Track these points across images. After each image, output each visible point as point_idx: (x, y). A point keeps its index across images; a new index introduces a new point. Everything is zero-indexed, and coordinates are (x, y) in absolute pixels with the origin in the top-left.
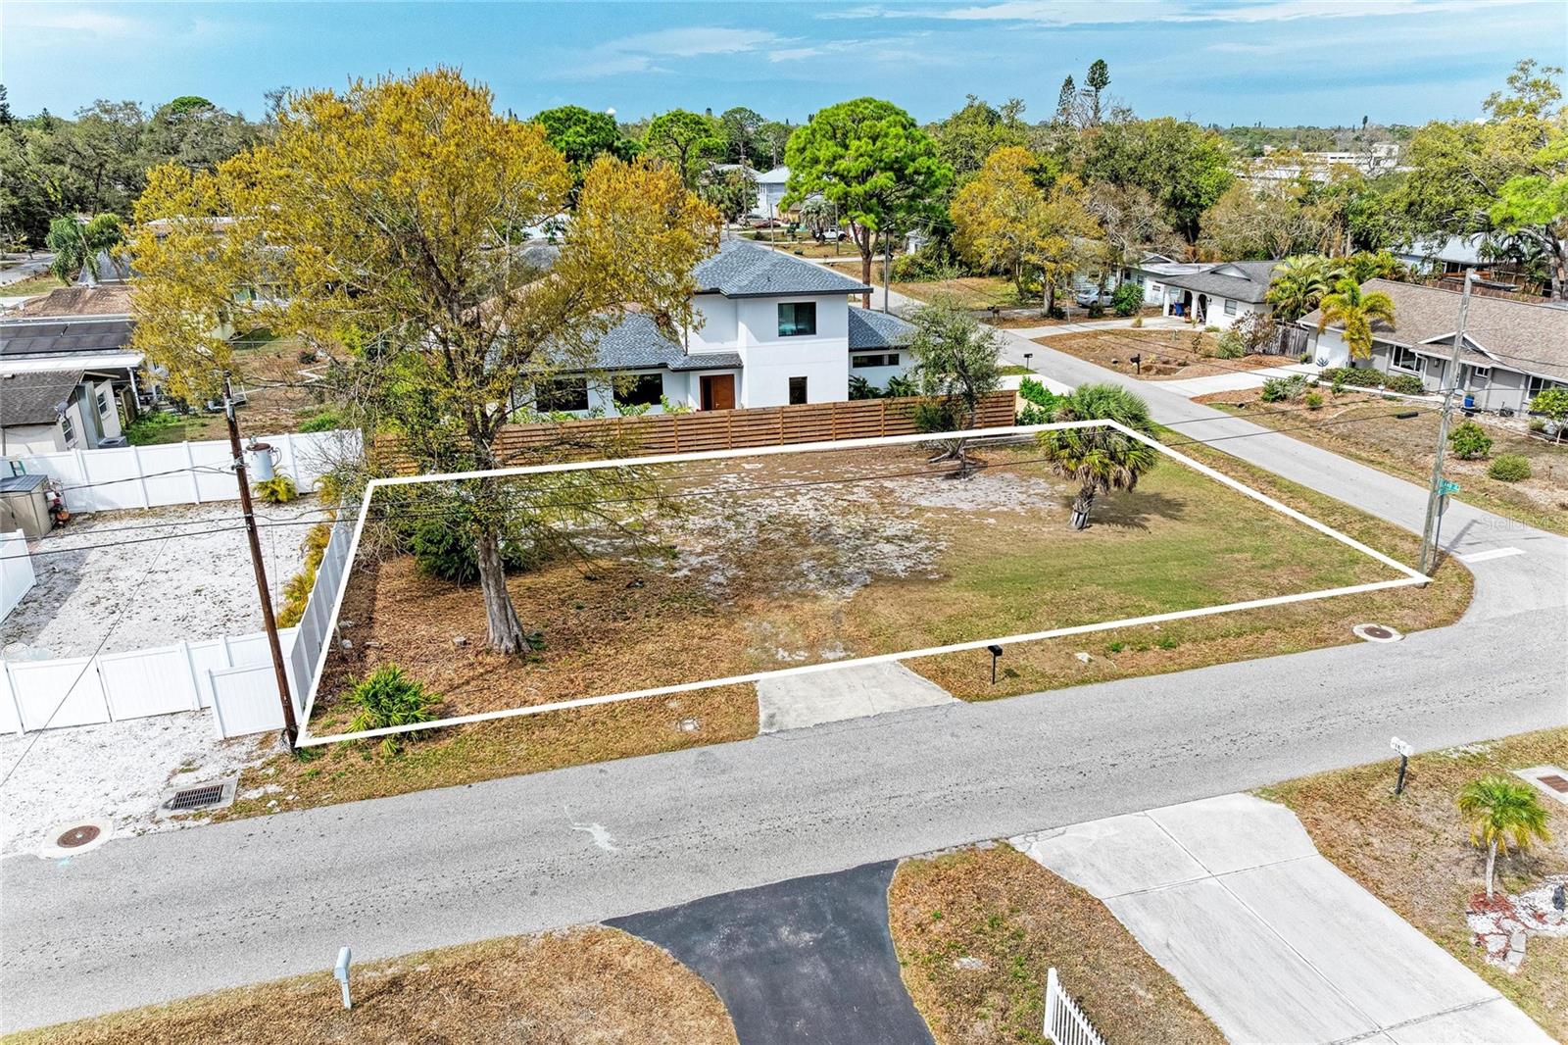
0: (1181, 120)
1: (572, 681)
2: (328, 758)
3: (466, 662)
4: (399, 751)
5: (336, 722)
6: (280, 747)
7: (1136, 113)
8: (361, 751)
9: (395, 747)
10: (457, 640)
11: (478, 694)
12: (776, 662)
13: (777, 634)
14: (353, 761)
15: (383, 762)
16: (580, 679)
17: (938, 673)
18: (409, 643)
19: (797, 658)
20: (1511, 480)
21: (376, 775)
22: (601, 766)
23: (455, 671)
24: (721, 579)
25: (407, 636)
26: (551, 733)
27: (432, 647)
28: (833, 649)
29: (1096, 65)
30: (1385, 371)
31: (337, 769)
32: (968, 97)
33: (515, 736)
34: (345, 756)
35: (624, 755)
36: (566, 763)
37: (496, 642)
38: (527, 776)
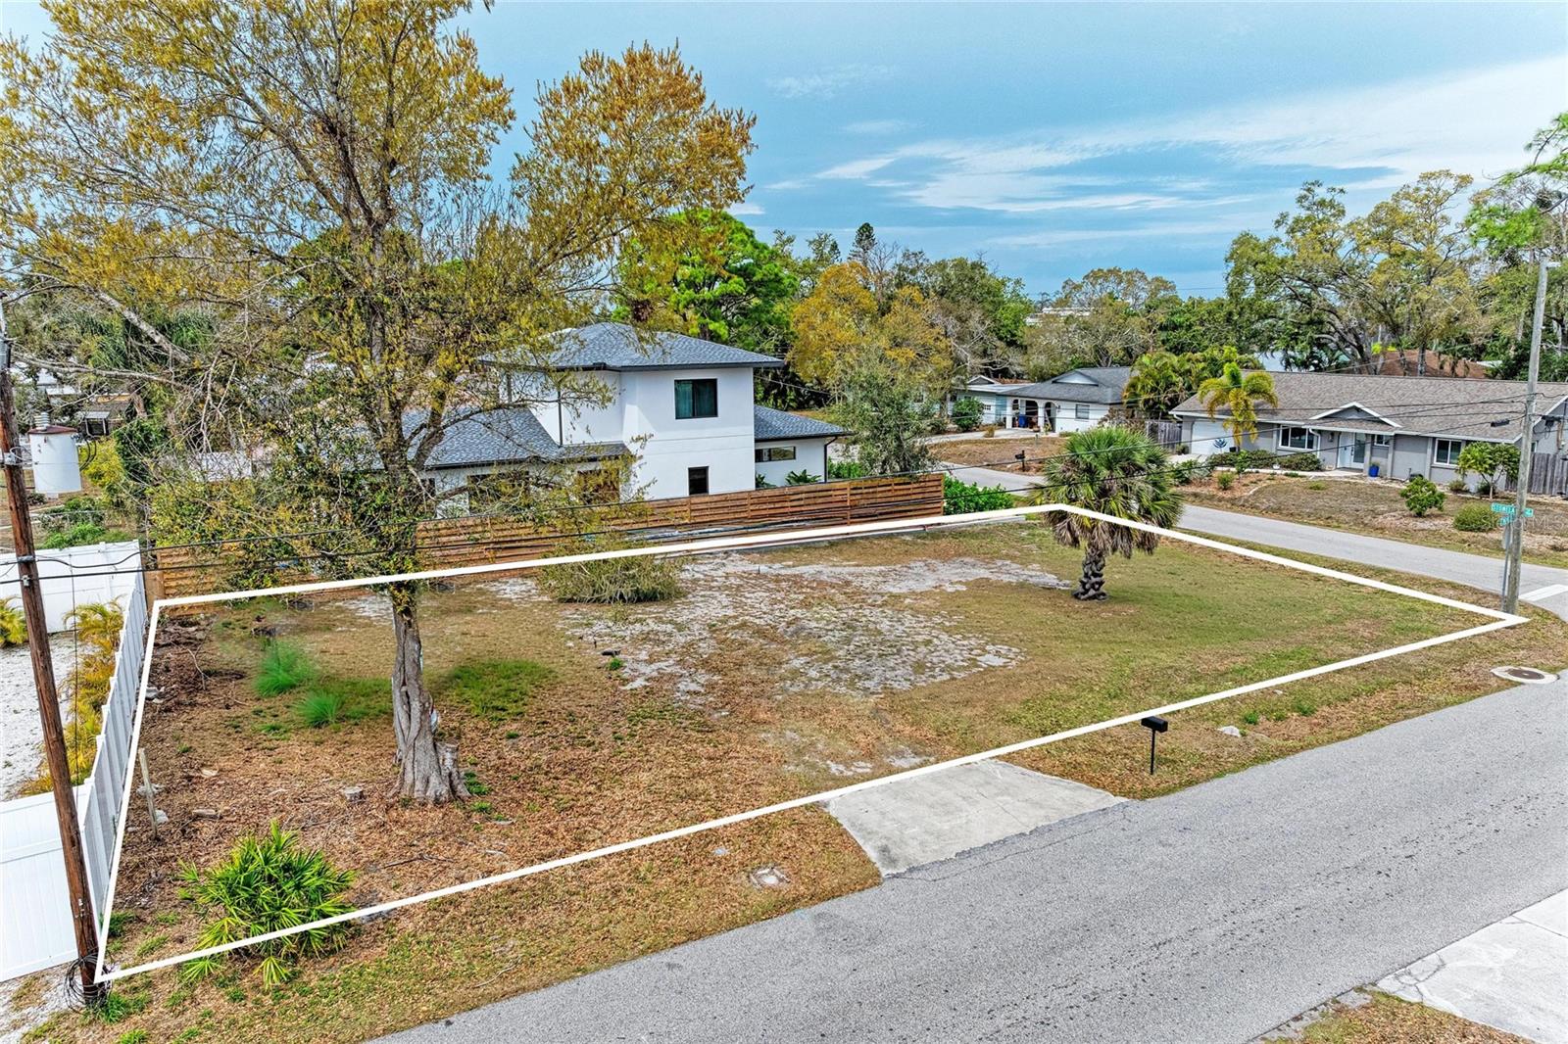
0: (972, 259)
1: (549, 833)
2: (158, 1009)
3: (372, 822)
4: (295, 976)
5: (164, 941)
6: (62, 998)
7: (927, 255)
8: (223, 985)
9: (285, 971)
10: (349, 791)
11: (406, 868)
12: (834, 778)
13: (812, 744)
14: (210, 1005)
15: (268, 1001)
16: (562, 829)
17: (1070, 767)
18: (265, 806)
19: (860, 771)
20: (1484, 531)
21: (259, 1026)
22: (667, 956)
23: (358, 838)
24: (693, 687)
25: (256, 797)
26: (549, 915)
27: (304, 808)
28: (900, 754)
29: (862, 228)
30: (1274, 451)
31: (180, 1026)
32: (776, 232)
33: (493, 927)
34: (193, 999)
35: (694, 935)
36: (603, 962)
37: (419, 786)
38: (543, 992)
